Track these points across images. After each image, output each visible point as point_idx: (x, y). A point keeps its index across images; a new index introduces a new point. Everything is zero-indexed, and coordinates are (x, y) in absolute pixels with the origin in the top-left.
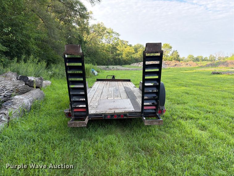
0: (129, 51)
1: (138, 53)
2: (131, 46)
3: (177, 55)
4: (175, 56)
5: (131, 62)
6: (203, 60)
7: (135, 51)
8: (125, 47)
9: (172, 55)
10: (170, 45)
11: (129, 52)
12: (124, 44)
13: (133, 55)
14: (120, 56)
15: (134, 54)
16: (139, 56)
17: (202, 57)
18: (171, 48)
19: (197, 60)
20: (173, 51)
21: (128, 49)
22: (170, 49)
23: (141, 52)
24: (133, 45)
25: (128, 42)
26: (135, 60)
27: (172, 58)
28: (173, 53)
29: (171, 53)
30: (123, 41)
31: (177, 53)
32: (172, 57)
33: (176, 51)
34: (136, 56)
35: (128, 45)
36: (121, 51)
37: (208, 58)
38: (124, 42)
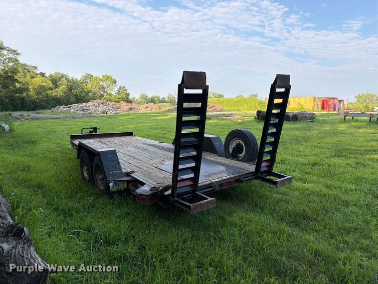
0: (41, 84)
1: (60, 89)
2: (43, 75)
3: (126, 93)
4: (123, 95)
5: (48, 104)
6: (160, 102)
7: (53, 84)
8: (32, 77)
9: (118, 93)
10: (113, 78)
11: (41, 87)
12: (29, 71)
13: (49, 92)
14: (25, 94)
15: (51, 89)
16: (62, 94)
17: (158, 97)
18: (115, 82)
19: (153, 101)
20: (118, 87)
21: (38, 81)
22: (114, 84)
23: (64, 86)
24: (47, 75)
25: (36, 68)
26: (55, 100)
27: (119, 98)
28: (119, 91)
29: (116, 89)
30: (25, 65)
31: (126, 90)
32: (119, 96)
33: (124, 87)
34: (56, 94)
35: (38, 74)
36: (24, 85)
37: (167, 99)
38: (27, 68)
